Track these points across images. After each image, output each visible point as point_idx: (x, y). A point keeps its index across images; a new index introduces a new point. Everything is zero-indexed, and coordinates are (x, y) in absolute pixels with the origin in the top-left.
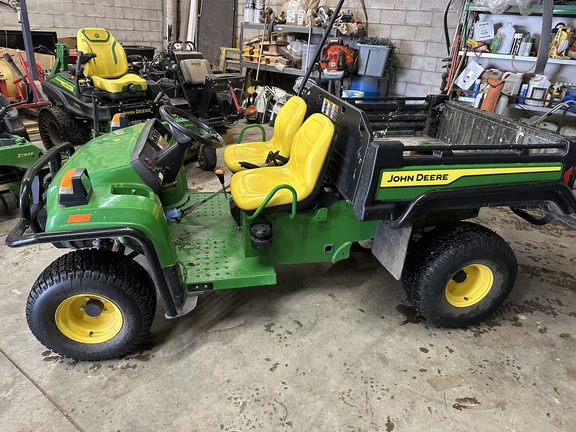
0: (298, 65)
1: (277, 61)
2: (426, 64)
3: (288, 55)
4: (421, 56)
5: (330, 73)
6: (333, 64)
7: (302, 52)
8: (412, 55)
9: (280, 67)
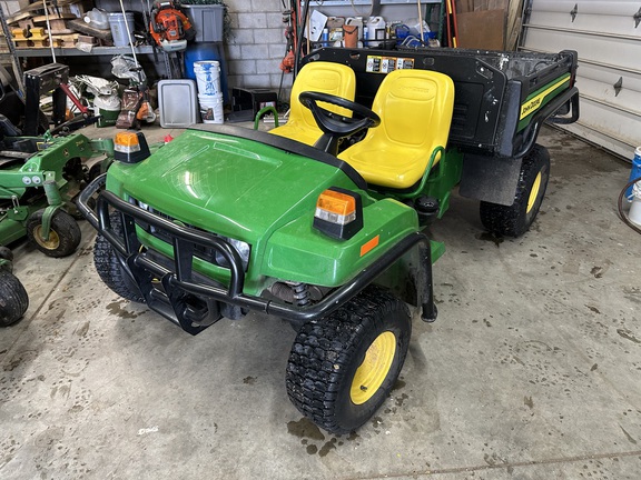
0: (108, 40)
1: (76, 41)
2: (255, 20)
3: (87, 30)
4: (248, 12)
5: (172, 45)
6: (172, 32)
7: (109, 23)
8: (238, 13)
9: (86, 47)
